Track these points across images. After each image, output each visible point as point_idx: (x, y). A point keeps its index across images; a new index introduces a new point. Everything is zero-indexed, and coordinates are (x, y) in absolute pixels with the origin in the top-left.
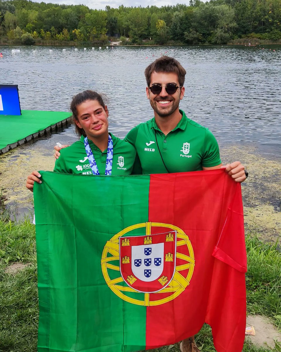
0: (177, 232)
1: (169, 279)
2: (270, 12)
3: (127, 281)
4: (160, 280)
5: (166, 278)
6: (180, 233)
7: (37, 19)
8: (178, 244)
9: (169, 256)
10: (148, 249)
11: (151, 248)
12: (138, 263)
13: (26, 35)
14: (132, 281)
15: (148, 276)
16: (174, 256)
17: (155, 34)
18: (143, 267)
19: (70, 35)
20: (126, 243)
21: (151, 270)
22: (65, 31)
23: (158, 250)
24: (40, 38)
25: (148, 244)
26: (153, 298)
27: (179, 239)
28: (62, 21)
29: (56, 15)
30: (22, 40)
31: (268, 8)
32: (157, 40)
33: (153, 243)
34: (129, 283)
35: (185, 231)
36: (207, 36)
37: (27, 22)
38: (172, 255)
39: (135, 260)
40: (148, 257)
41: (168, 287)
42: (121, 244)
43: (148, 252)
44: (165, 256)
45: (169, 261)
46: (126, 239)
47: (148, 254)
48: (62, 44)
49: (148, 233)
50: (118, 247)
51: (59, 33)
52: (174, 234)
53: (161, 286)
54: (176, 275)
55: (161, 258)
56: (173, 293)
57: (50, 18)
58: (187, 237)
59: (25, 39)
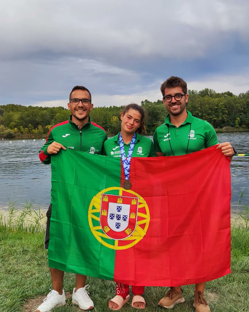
0: (139, 199)
1: (132, 230)
2: (199, 108)
3: (104, 230)
4: (126, 231)
5: (130, 229)
6: (141, 199)
7: (19, 119)
8: (139, 207)
9: (133, 214)
10: (119, 207)
11: (121, 207)
12: (112, 217)
13: (8, 130)
14: (107, 230)
15: (118, 228)
16: (136, 215)
17: (111, 126)
18: (115, 220)
19: (44, 129)
20: (106, 200)
21: (120, 223)
22: (40, 127)
23: (126, 209)
24: (20, 133)
25: (120, 203)
26: (121, 244)
27: (140, 204)
28: (38, 119)
29: (34, 115)
30: (5, 134)
31: (197, 105)
32: (112, 131)
33: (123, 203)
34: (105, 231)
35: (144, 198)
36: (152, 127)
37: (11, 121)
38: (135, 214)
39: (110, 214)
40: (119, 213)
41: (132, 236)
42: (103, 199)
43: (119, 209)
44: (130, 214)
45: (133, 218)
46: (106, 196)
47: (119, 211)
48: (37, 137)
49: (121, 194)
50: (100, 202)
51: (35, 129)
52: (137, 199)
53: (126, 235)
54: (137, 228)
55: (127, 216)
56: (134, 240)
57: (29, 118)
58: (145, 202)
59: (7, 134)
